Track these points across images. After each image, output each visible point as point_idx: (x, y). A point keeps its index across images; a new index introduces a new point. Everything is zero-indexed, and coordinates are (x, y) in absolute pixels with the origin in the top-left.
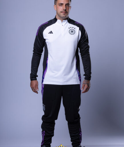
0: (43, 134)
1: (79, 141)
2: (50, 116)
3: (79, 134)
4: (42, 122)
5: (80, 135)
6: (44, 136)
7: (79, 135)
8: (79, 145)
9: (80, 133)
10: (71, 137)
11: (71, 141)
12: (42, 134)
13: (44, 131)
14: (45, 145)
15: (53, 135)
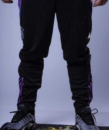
0: (21, 84)
1: (86, 99)
2: (33, 49)
3: (87, 85)
4: (20, 61)
5: (89, 88)
6: (21, 86)
7: (86, 87)
8: (86, 106)
9: (89, 84)
10: (72, 91)
11: (73, 98)
12: (19, 83)
13: (23, 78)
14: (24, 103)
15: (40, 87)
